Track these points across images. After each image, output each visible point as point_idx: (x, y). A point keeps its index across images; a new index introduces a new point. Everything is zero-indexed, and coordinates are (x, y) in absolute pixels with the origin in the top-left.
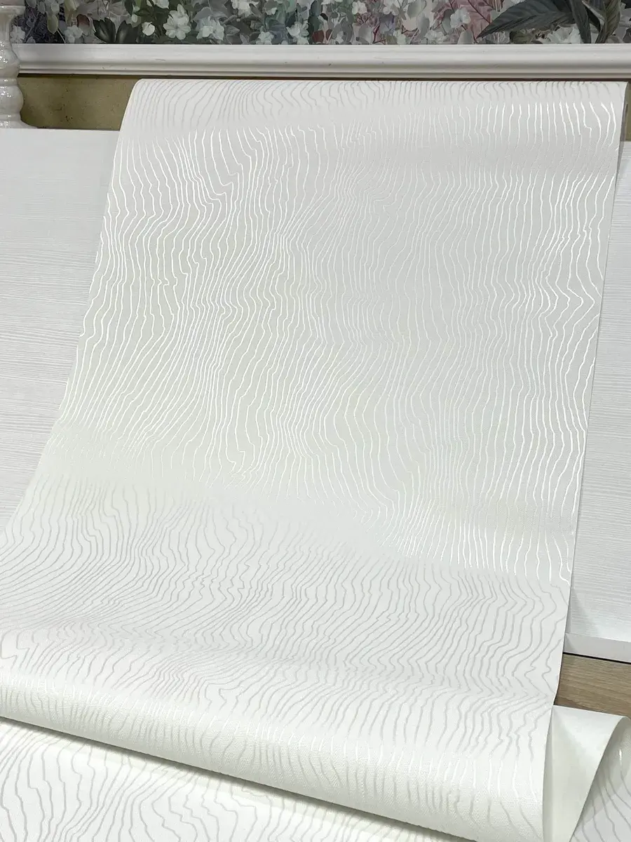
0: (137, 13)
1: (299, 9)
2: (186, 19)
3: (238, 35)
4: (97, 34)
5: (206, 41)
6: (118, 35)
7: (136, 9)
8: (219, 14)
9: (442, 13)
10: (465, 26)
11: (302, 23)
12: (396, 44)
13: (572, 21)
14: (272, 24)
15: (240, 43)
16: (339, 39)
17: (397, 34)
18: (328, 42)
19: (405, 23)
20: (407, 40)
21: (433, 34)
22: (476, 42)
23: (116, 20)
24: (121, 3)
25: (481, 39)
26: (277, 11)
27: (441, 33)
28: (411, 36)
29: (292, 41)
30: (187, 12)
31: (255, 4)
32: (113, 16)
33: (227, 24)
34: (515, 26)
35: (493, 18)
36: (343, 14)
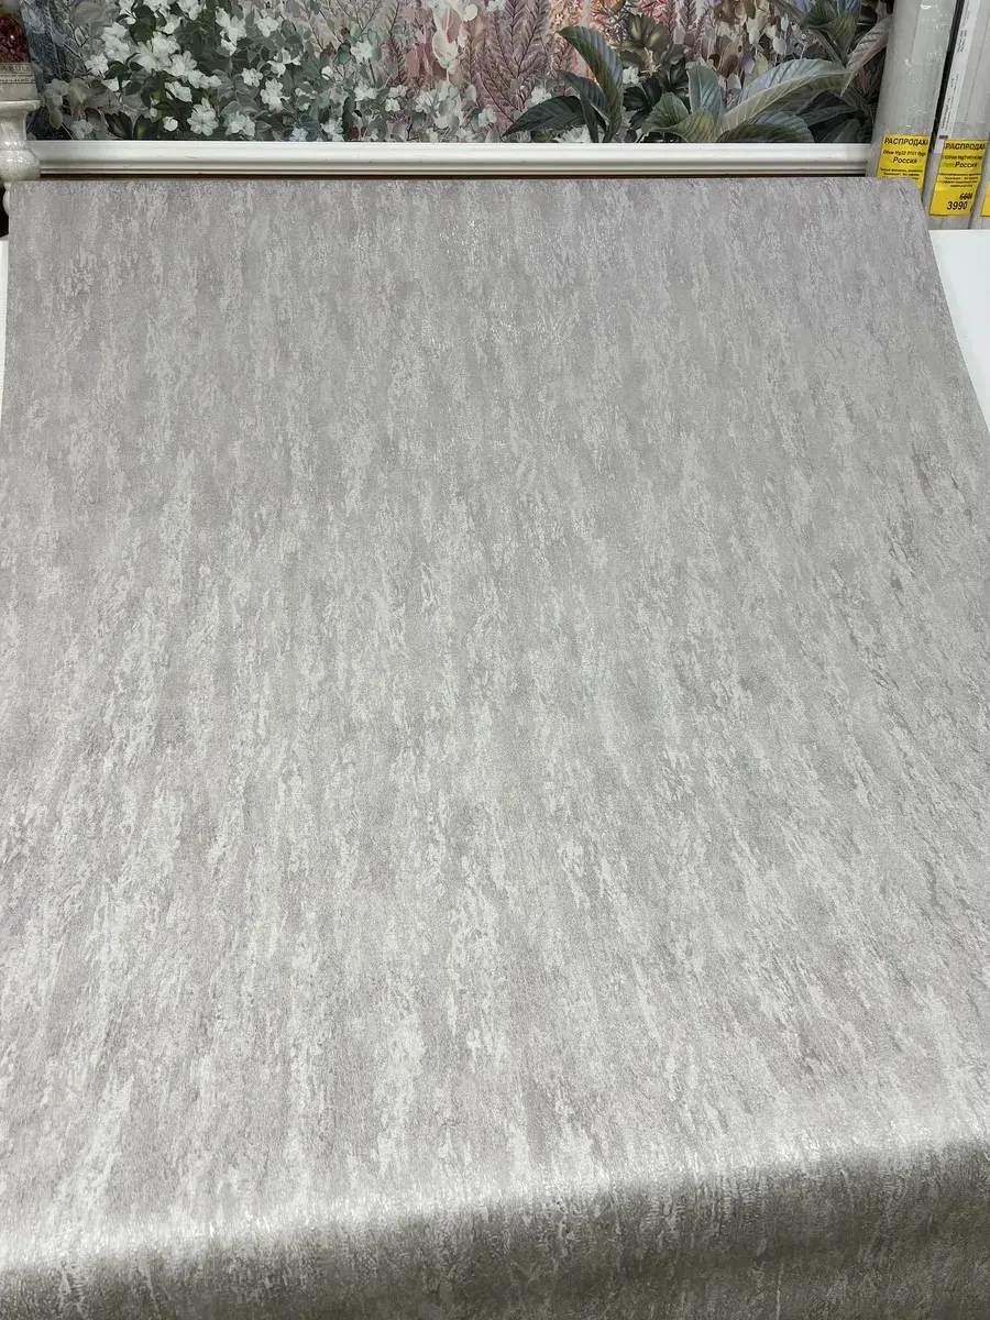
0: (156, 107)
1: (333, 105)
2: (212, 114)
3: (270, 130)
4: (111, 130)
5: (237, 137)
6: (136, 130)
7: (154, 102)
8: (249, 109)
9: (470, 112)
10: (491, 125)
11: (336, 119)
12: (429, 141)
13: (583, 123)
14: (304, 119)
15: (273, 140)
16: (375, 138)
17: (429, 131)
18: (363, 139)
19: (437, 122)
20: (439, 137)
21: (463, 130)
22: (501, 141)
23: (132, 114)
24: (136, 96)
25: (505, 138)
26: (310, 107)
27: (470, 132)
28: (442, 134)
29: (326, 137)
30: (213, 106)
31: (286, 99)
32: (127, 109)
33: (259, 119)
34: (535, 126)
35: (516, 118)
36: (377, 111)
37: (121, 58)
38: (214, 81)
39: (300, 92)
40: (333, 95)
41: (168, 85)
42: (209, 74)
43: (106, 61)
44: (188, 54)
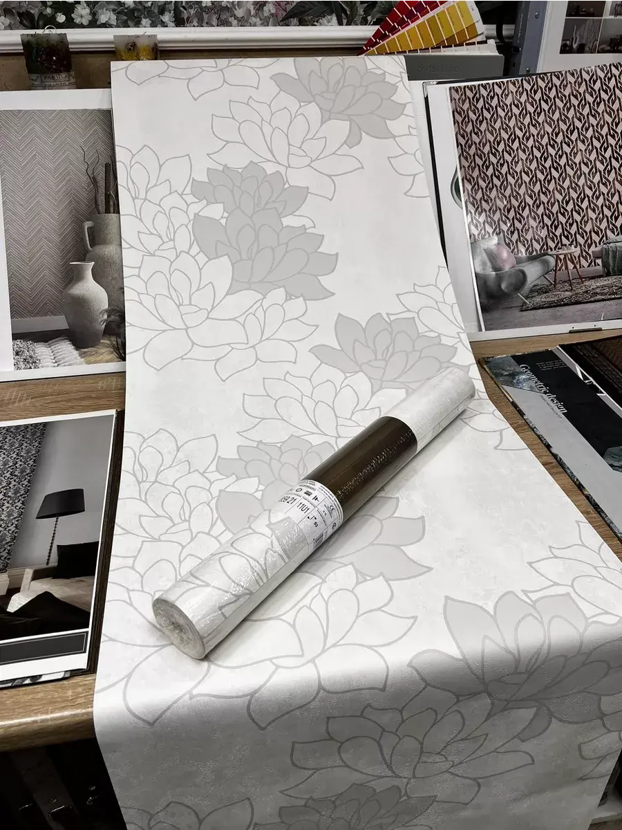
0: (51, 7)
2: (87, 10)
3: (126, 21)
4: (21, 23)
5: (105, 25)
6: (37, 23)
7: (49, 3)
8: (113, 7)
9: (258, 6)
10: (272, 15)
11: (170, 13)
12: (231, 26)
13: (330, 14)
14: (149, 13)
15: (129, 26)
16: (196, 24)
17: (232, 19)
18: (188, 25)
19: (236, 12)
20: (238, 24)
21: (254, 20)
22: (279, 25)
23: (35, 12)
25: (282, 23)
26: (152, 4)
27: (258, 19)
28: (240, 21)
29: (164, 25)
30: (88, 5)
32: (31, 8)
33: (119, 14)
34: (301, 16)
35: (288, 10)
36: (196, 6)
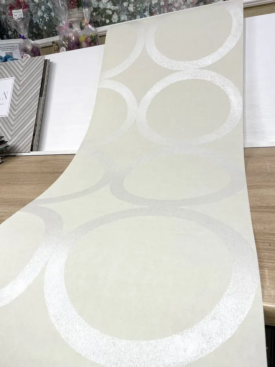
1: (146, 7)
2: (117, 16)
3: (131, 18)
4: (95, 25)
5: (123, 21)
6: (100, 24)
7: (104, 16)
8: (125, 13)
10: (191, 3)
11: (148, 11)
12: (173, 11)
14: (139, 13)
15: (132, 20)
16: (158, 13)
17: (174, 9)
18: (155, 15)
19: (175, 5)
20: (176, 10)
21: (183, 7)
23: (99, 21)
24: (100, 15)
25: (196, 6)
26: (140, 9)
27: (185, 6)
28: (177, 8)
29: (145, 16)
30: (117, 14)
31: (135, 8)
32: (98, 19)
33: (128, 15)
36: (158, 6)
37: (96, 7)
38: (117, 7)
39: (138, 6)
40: (147, 4)
41: (107, 11)
42: (115, 6)
43: (93, 8)
44: (110, 2)
